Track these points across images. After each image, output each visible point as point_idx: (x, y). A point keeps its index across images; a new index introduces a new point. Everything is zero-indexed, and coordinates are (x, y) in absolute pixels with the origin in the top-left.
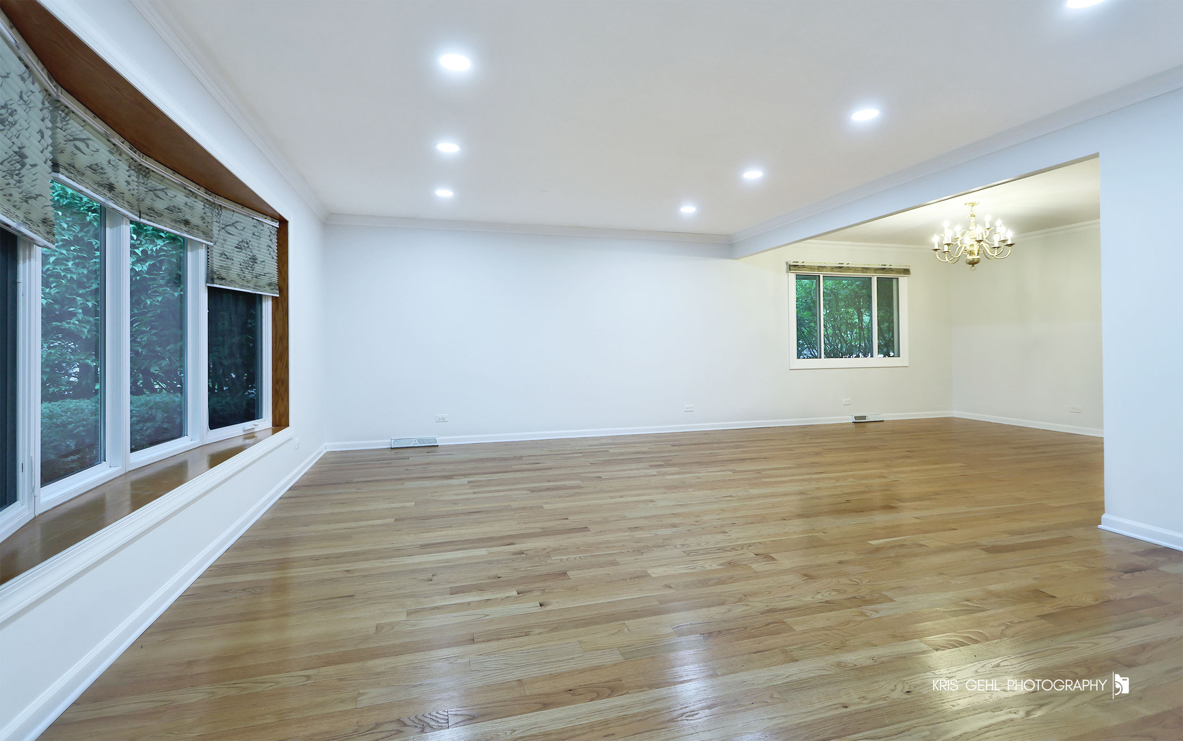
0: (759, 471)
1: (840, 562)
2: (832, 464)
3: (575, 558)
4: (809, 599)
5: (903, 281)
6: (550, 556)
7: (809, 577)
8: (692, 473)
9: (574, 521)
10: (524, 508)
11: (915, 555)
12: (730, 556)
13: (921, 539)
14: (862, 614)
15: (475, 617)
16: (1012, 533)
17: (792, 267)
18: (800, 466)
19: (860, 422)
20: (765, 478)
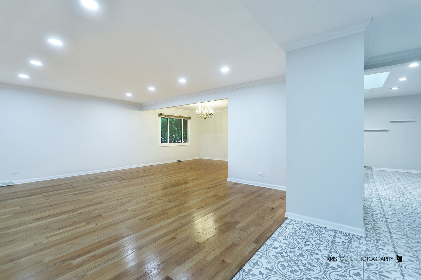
0: (153, 178)
1: (177, 197)
2: (172, 174)
3: (102, 211)
4: (171, 206)
5: (189, 121)
6: (92, 212)
7: (170, 202)
8: (132, 181)
9: (96, 201)
10: (74, 201)
11: (193, 192)
12: (150, 201)
13: (194, 189)
14: (183, 206)
15: (73, 233)
16: (212, 184)
17: (160, 115)
18: (164, 175)
19: (178, 161)
20: (155, 180)
